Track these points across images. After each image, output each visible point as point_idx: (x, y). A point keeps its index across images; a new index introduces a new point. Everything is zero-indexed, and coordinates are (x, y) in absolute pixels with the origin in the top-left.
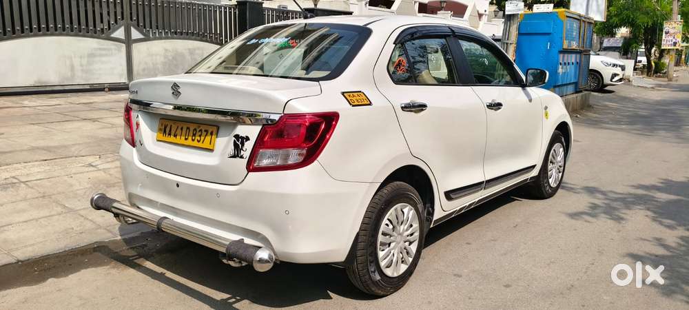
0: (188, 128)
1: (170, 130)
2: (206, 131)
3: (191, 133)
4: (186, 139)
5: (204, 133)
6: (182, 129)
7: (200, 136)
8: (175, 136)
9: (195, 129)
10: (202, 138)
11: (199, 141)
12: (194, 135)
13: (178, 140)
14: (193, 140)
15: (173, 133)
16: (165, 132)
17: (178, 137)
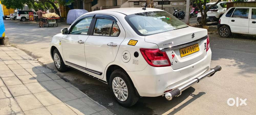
0: (191, 48)
1: (185, 51)
2: (196, 46)
3: (192, 49)
4: (191, 51)
5: (196, 47)
6: (189, 49)
7: (195, 48)
8: (188, 52)
9: (193, 47)
10: (196, 49)
11: (195, 50)
12: (193, 49)
13: (189, 53)
14: (193, 51)
15: (186, 52)
16: (183, 53)
17: (189, 52)
